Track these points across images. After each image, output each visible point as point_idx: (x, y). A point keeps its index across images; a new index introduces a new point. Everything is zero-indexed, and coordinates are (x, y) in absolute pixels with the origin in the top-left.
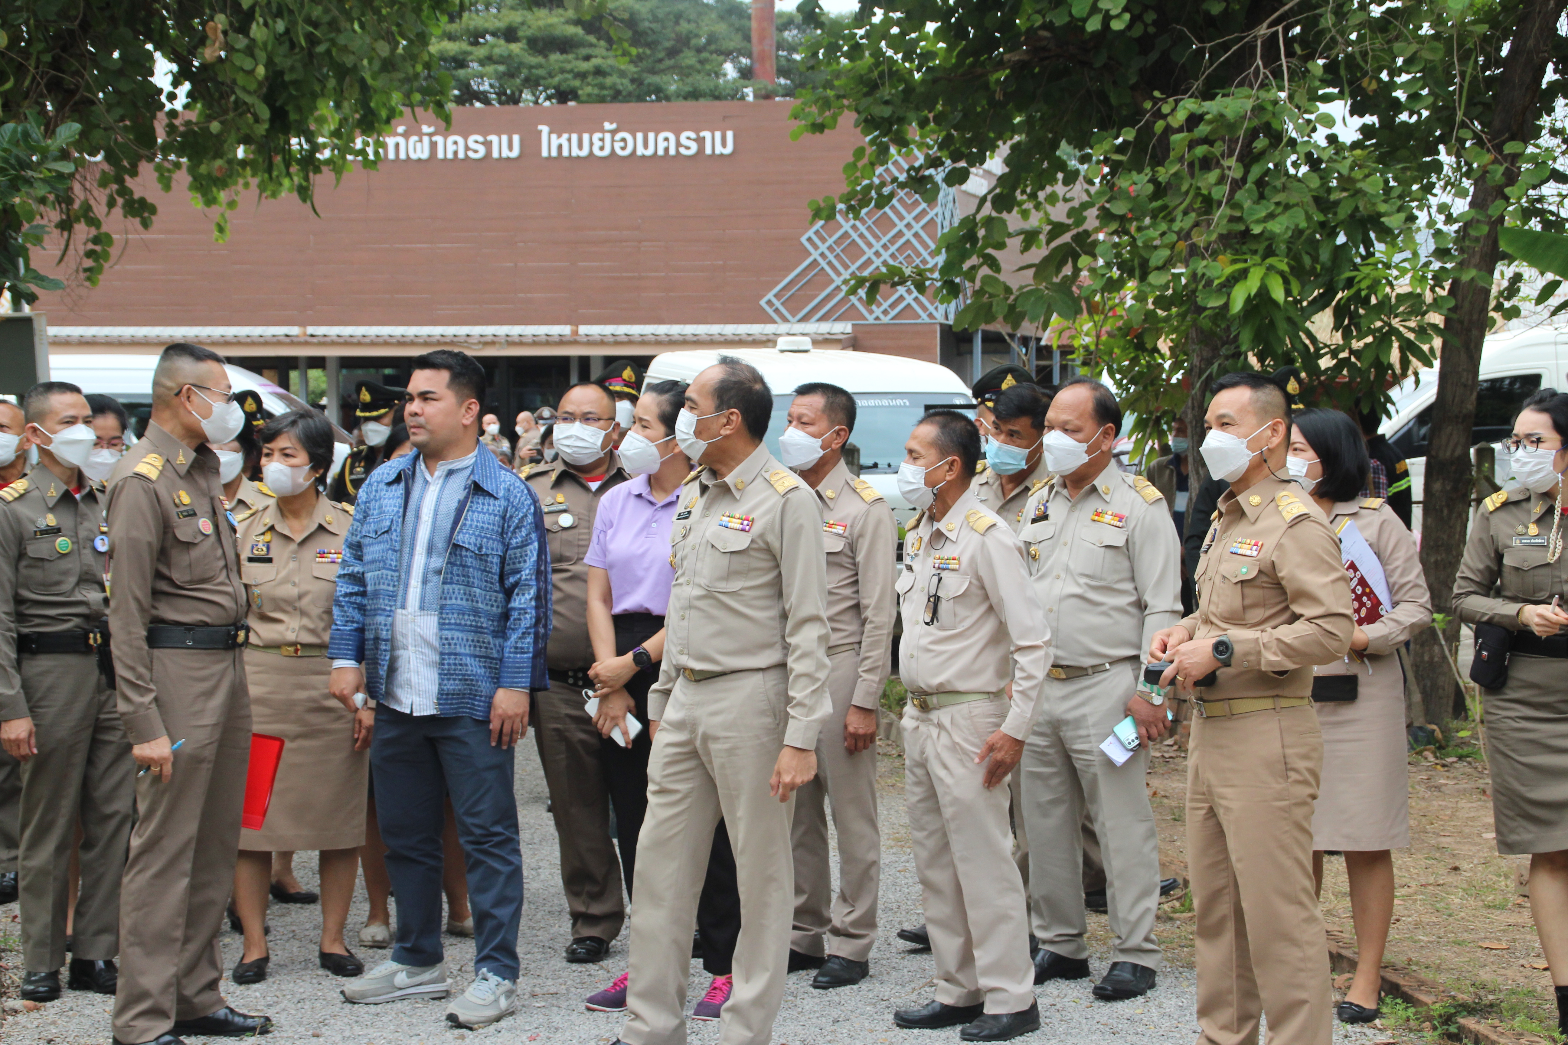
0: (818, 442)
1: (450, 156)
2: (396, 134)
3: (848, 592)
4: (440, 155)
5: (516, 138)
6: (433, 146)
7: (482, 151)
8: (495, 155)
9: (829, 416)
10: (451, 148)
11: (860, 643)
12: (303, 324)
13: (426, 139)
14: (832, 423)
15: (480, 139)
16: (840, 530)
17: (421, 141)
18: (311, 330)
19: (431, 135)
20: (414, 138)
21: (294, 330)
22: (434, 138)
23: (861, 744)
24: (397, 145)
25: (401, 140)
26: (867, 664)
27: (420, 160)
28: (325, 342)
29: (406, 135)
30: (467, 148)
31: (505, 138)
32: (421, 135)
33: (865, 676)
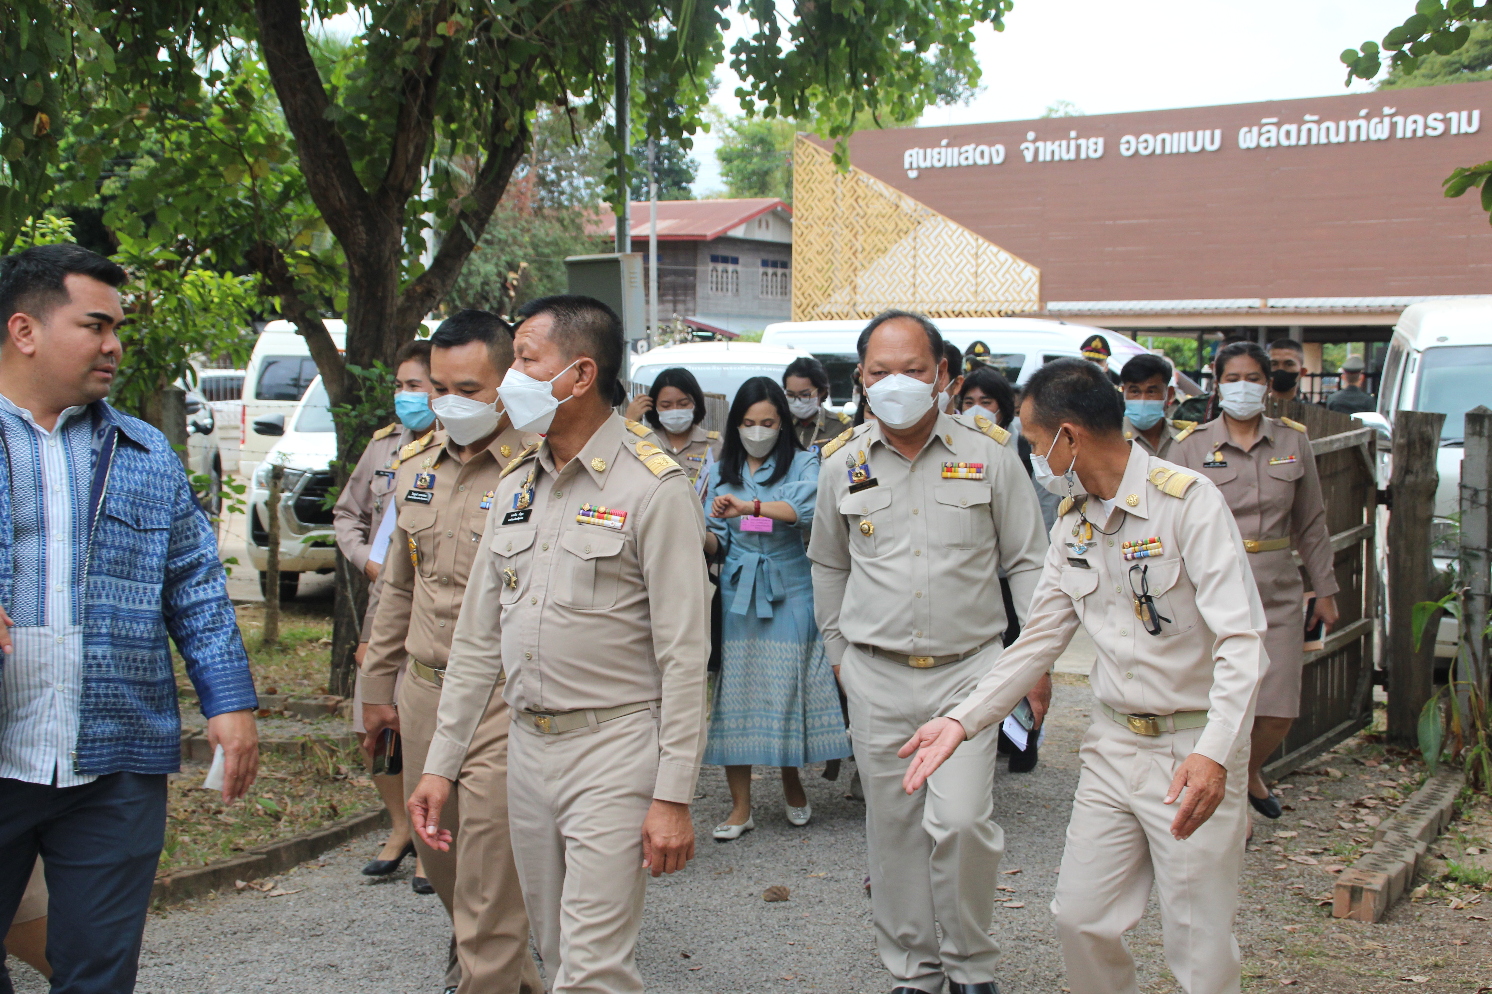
0: (546, 388)
1: (1409, 134)
2: (1357, 117)
3: (632, 617)
4: (1399, 134)
5: (1476, 114)
6: (1393, 126)
7: (1441, 128)
8: (1454, 131)
9: (561, 344)
10: (1410, 127)
11: (659, 700)
12: (1264, 296)
13: (1387, 120)
14: (569, 356)
15: (1440, 116)
16: (615, 521)
17: (1381, 122)
18: (1272, 302)
19: (1392, 116)
20: (1376, 120)
21: (1256, 303)
22: (1395, 119)
23: (671, 862)
24: (1359, 128)
25: (1363, 123)
26: (675, 733)
27: (1379, 140)
28: (1284, 312)
29: (1368, 117)
30: (1426, 127)
31: (1464, 114)
32: (1382, 116)
33: (674, 752)
